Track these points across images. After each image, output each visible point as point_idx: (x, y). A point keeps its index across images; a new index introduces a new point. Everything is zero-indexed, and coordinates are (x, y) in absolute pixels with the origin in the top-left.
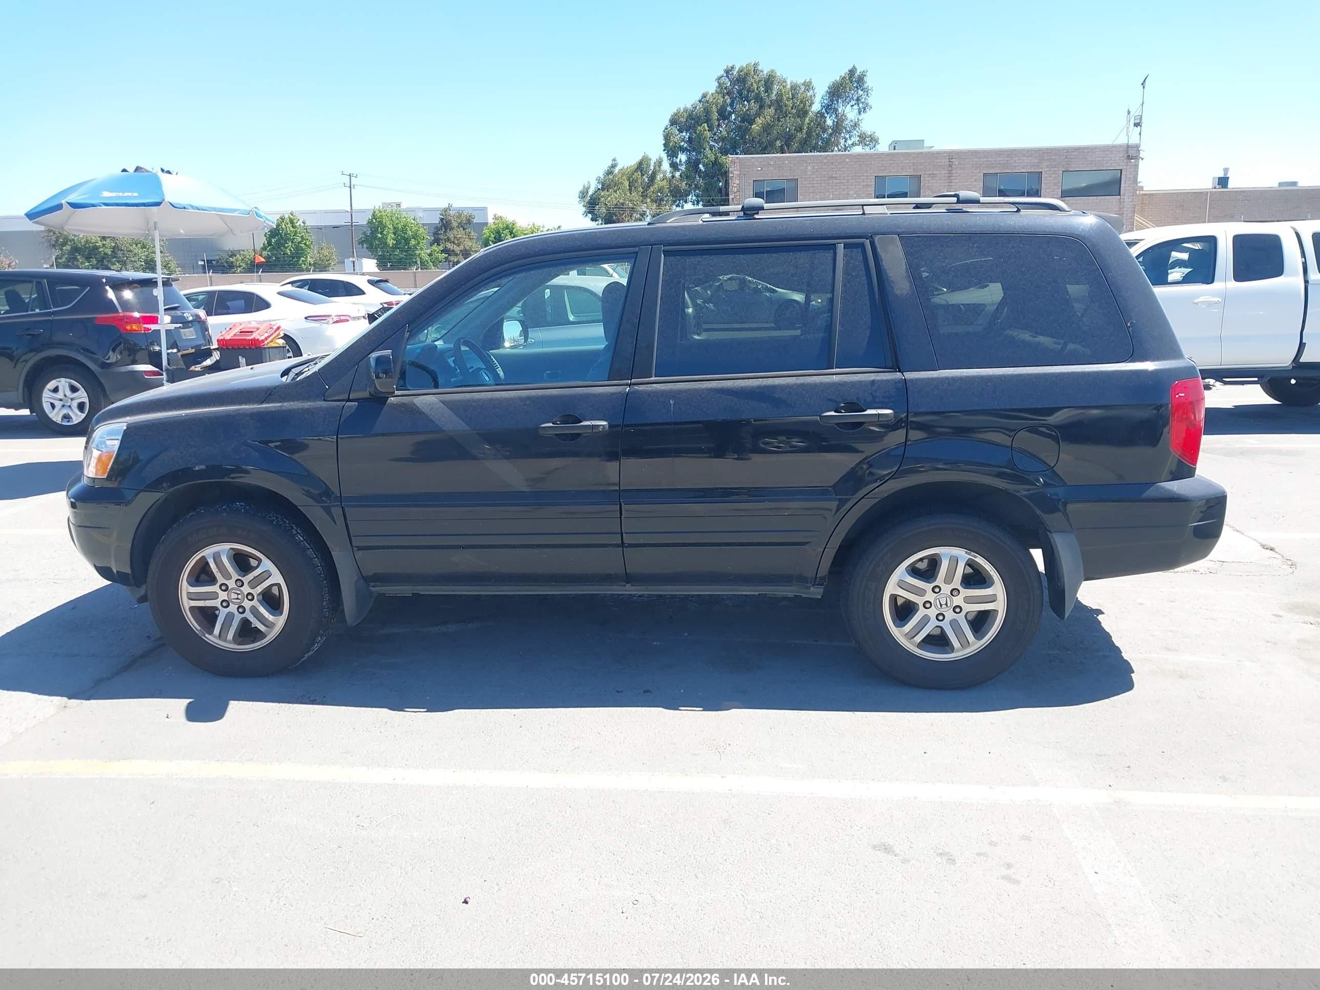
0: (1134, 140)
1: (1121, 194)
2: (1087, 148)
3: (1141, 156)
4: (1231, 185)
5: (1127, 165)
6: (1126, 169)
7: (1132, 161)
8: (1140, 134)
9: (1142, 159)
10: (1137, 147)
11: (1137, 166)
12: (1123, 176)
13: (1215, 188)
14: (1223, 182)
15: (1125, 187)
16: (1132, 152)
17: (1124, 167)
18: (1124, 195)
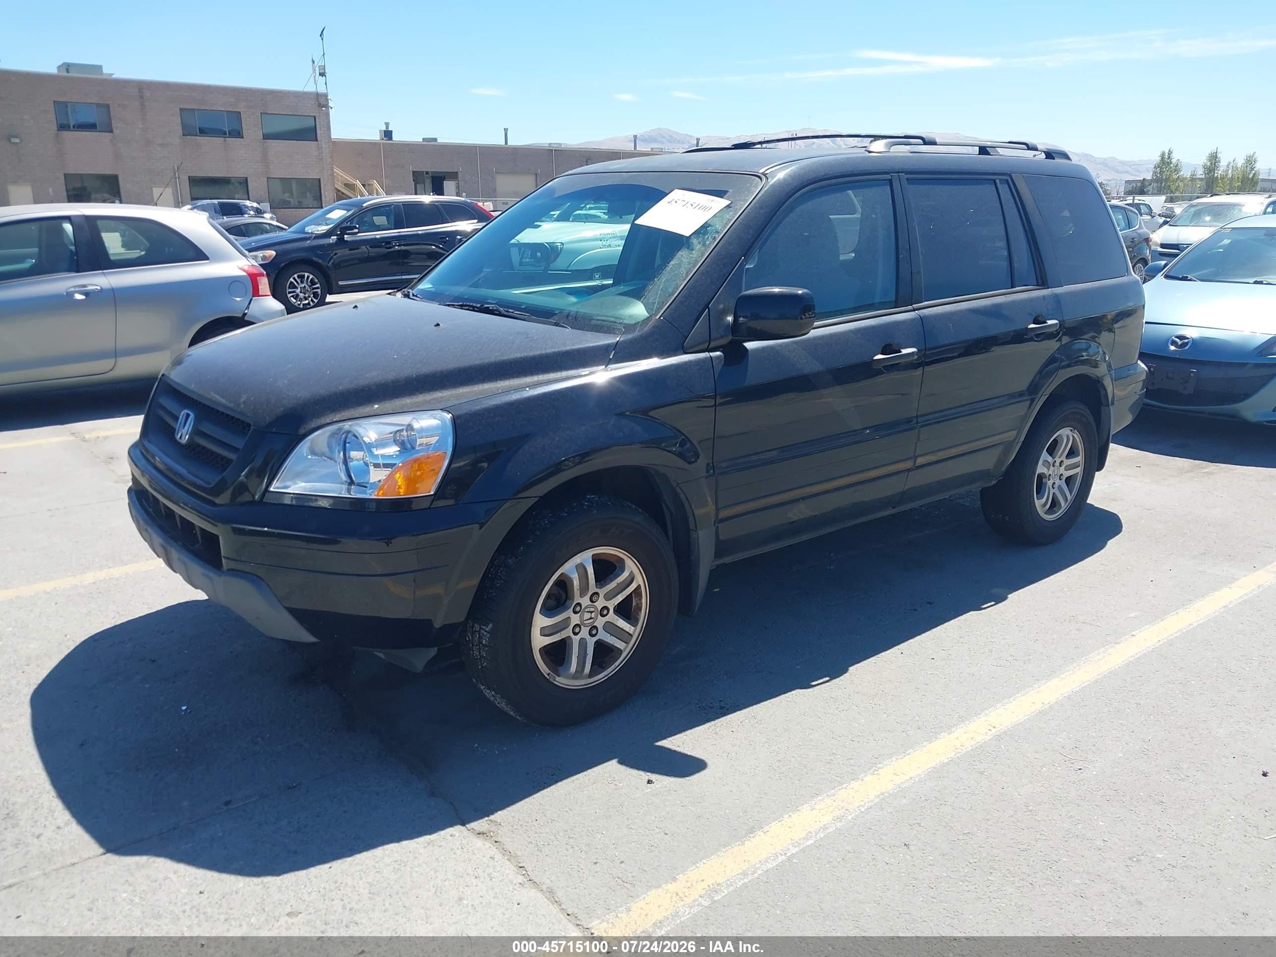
0: (321, 89)
1: (318, 139)
2: (280, 92)
3: (330, 105)
4: (396, 137)
5: (319, 113)
6: (319, 116)
7: (323, 109)
8: (326, 84)
9: (331, 108)
10: (325, 96)
11: (328, 115)
12: (317, 123)
13: (383, 139)
14: (388, 134)
15: (321, 134)
16: (322, 101)
17: (317, 114)
18: (321, 141)
